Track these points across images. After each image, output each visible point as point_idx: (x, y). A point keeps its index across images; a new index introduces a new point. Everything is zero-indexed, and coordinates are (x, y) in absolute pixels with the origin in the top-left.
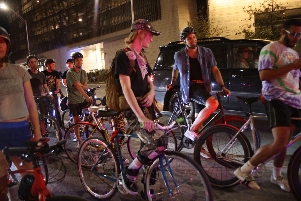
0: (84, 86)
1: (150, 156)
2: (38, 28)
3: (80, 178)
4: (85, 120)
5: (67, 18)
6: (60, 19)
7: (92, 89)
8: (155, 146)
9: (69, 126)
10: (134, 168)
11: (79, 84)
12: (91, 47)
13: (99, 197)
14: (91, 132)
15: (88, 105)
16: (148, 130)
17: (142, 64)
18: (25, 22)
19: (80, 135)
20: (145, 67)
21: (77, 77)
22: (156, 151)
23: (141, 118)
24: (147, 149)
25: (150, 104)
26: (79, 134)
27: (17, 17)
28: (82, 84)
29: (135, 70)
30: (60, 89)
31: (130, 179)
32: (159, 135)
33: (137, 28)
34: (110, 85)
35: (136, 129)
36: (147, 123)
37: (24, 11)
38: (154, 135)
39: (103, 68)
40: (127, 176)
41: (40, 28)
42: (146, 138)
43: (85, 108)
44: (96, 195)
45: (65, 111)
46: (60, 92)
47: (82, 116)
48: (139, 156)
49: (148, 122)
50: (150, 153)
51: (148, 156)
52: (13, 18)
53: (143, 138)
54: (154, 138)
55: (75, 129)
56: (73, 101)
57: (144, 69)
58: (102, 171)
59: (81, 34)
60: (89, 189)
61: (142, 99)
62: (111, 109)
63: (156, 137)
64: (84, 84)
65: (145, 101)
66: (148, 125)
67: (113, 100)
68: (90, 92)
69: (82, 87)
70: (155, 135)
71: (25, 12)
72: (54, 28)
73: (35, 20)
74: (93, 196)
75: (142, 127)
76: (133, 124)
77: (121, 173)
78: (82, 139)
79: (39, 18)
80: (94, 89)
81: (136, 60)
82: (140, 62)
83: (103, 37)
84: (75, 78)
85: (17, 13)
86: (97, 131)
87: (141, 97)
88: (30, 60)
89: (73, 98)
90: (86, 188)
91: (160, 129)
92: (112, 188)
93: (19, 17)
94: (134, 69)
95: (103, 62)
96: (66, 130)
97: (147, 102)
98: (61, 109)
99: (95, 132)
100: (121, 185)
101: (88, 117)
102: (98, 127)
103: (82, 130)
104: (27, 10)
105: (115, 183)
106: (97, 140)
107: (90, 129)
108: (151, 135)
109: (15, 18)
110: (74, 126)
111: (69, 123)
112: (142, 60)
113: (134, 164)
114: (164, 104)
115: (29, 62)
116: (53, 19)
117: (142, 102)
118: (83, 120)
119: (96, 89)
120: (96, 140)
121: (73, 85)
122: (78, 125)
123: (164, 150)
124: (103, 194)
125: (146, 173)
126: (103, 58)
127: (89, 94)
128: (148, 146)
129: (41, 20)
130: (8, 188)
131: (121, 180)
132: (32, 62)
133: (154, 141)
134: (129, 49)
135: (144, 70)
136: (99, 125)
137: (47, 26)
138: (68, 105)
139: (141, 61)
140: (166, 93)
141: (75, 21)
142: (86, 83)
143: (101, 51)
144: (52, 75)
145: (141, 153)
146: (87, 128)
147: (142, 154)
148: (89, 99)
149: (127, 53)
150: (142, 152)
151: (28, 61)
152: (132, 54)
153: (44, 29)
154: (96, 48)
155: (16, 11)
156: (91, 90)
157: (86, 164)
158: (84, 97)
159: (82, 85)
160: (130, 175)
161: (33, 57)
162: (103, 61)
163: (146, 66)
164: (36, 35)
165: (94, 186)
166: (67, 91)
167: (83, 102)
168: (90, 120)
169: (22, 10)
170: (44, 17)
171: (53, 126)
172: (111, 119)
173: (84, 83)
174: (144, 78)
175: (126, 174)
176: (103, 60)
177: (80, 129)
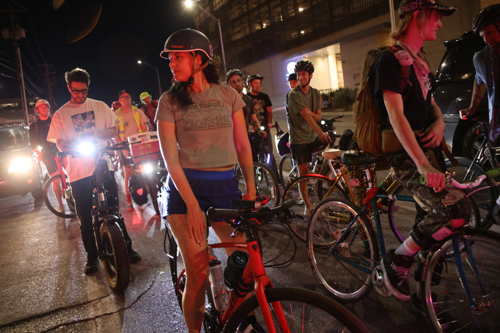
0: (317, 116)
1: (436, 236)
2: (237, 30)
3: (311, 263)
4: (317, 170)
5: (279, 9)
6: (269, 12)
7: (329, 121)
8: (446, 217)
9: (291, 179)
10: (405, 254)
11: (308, 111)
12: (319, 52)
13: (342, 297)
14: (326, 190)
15: (322, 146)
16: (434, 189)
17: (423, 72)
18: (218, 22)
19: (309, 195)
20: (426, 79)
21: (304, 100)
22: (449, 227)
23: (424, 166)
24: (431, 221)
25: (438, 143)
26: (306, 193)
27: (206, 17)
28: (312, 111)
29: (411, 84)
30: (276, 122)
31: (398, 273)
32: (455, 198)
33: (411, 8)
34: (364, 111)
35: (410, 187)
36: (433, 176)
37: (216, 5)
38: (444, 198)
39: (340, 87)
40: (392, 265)
41: (240, 29)
42: (428, 202)
43: (317, 151)
44: (336, 293)
45: (285, 157)
46: (276, 126)
47: (311, 164)
48: (416, 233)
49: (435, 174)
50: (437, 230)
51: (432, 234)
52: (201, 18)
53: (424, 202)
54: (446, 203)
55: (300, 184)
56: (298, 139)
57: (426, 81)
58: (348, 254)
59: (303, 32)
60: (325, 283)
61: (422, 134)
62: (364, 152)
63: (448, 201)
64: (316, 113)
65: (429, 137)
66: (435, 180)
67: (369, 136)
68: (325, 125)
69: (313, 116)
70: (447, 197)
71: (218, 7)
72: (259, 28)
73: (232, 17)
74: (331, 295)
75: (423, 183)
76: (407, 177)
77: (382, 261)
78: (311, 201)
79: (237, 14)
80: (333, 120)
81: (412, 66)
82: (420, 70)
83: (339, 35)
84: (301, 102)
85: (207, 11)
86: (336, 190)
87: (421, 131)
88: (230, 78)
89: (297, 135)
90: (319, 280)
91: (456, 188)
92: (364, 283)
93: (209, 15)
94: (408, 81)
95: (340, 77)
96: (286, 187)
97: (431, 138)
98: (278, 152)
99: (332, 191)
100: (379, 280)
101: (322, 166)
102: (338, 182)
103: (311, 186)
104: (221, 4)
105: (369, 276)
106: (340, 203)
107: (325, 185)
108: (439, 197)
109: (204, 19)
110: (300, 180)
111: (291, 176)
112: (423, 66)
113: (406, 246)
114: (453, 144)
115: (229, 82)
116: (257, 12)
117: (424, 140)
118: (313, 171)
119: (336, 120)
120: (337, 202)
121: (299, 114)
122: (305, 179)
123: (464, 225)
124: (347, 291)
125: (426, 264)
126: (341, 69)
127: (324, 129)
128: (433, 216)
129: (241, 17)
130: (210, 268)
131: (380, 271)
132: (234, 82)
133: (445, 208)
134: (399, 48)
135: (425, 84)
136: (340, 179)
137: (250, 25)
138: (289, 146)
139: (421, 67)
140: (457, 124)
141: (292, 13)
142: (320, 111)
143: (336, 57)
144: (258, 99)
145: (419, 228)
146: (320, 184)
147: (422, 231)
148: (324, 136)
149: (396, 54)
150: (421, 226)
151: (228, 79)
152: (406, 56)
153: (246, 30)
154: (328, 54)
155: (204, 8)
156: (327, 122)
157: (320, 241)
158: (315, 133)
159: (312, 114)
160: (397, 265)
161: (236, 74)
162: (339, 74)
163: (429, 77)
164: (233, 40)
165: (333, 278)
166: (288, 125)
167: (313, 140)
168: (325, 170)
169: (212, 5)
170: (245, 10)
171: (264, 179)
172: (365, 169)
173: (316, 110)
174: (425, 97)
175: (390, 263)
176: (340, 72)
177: (309, 185)
